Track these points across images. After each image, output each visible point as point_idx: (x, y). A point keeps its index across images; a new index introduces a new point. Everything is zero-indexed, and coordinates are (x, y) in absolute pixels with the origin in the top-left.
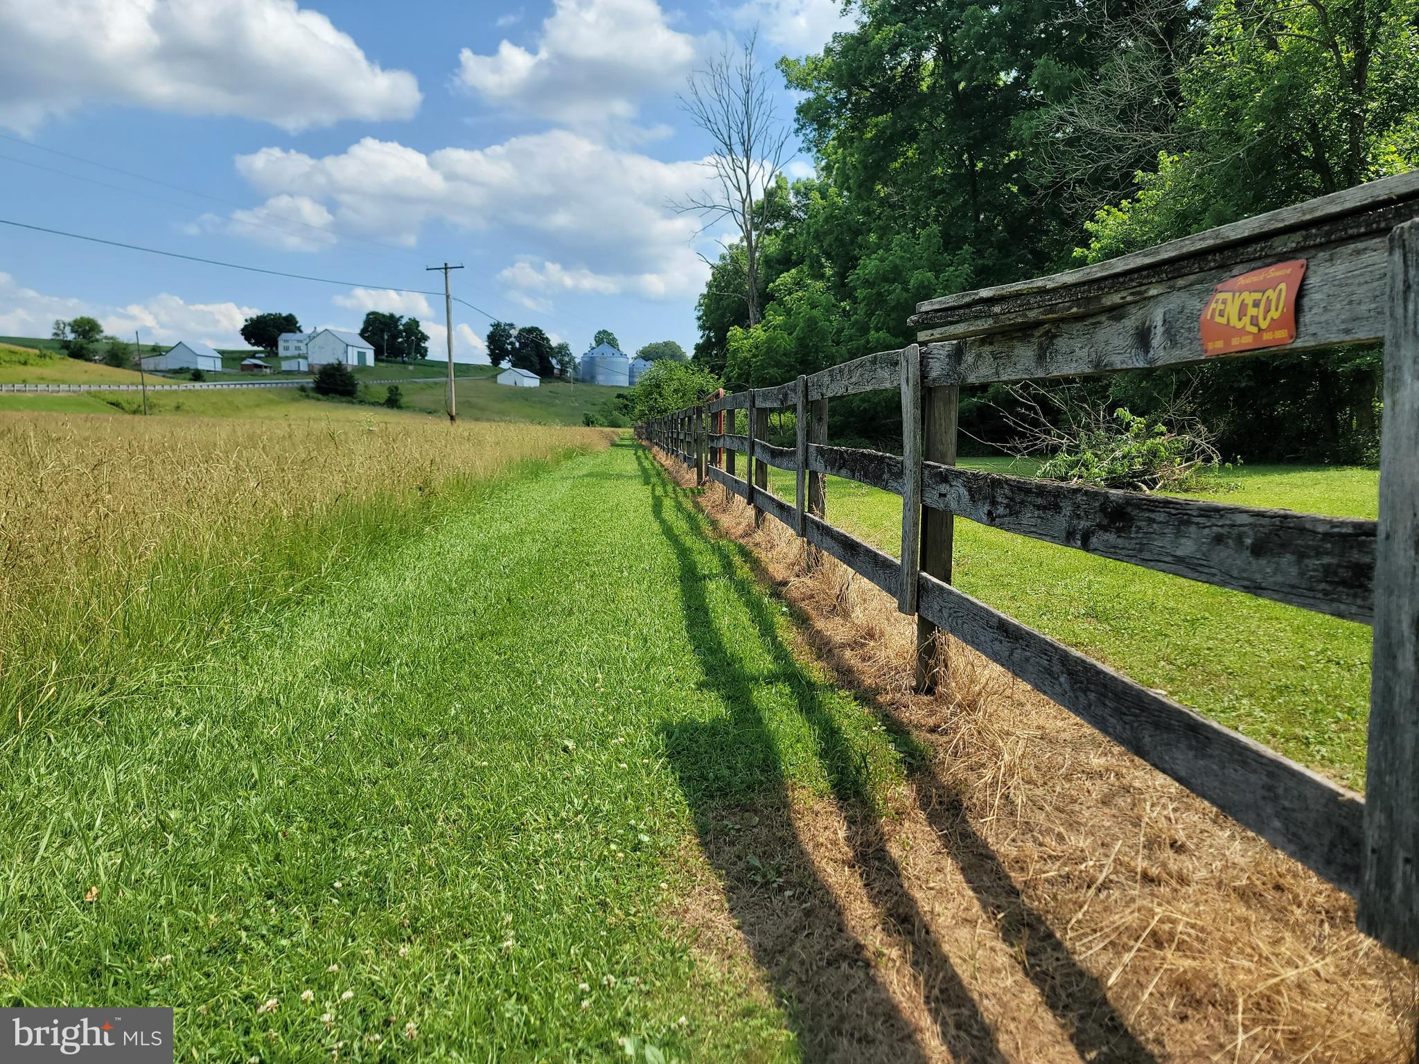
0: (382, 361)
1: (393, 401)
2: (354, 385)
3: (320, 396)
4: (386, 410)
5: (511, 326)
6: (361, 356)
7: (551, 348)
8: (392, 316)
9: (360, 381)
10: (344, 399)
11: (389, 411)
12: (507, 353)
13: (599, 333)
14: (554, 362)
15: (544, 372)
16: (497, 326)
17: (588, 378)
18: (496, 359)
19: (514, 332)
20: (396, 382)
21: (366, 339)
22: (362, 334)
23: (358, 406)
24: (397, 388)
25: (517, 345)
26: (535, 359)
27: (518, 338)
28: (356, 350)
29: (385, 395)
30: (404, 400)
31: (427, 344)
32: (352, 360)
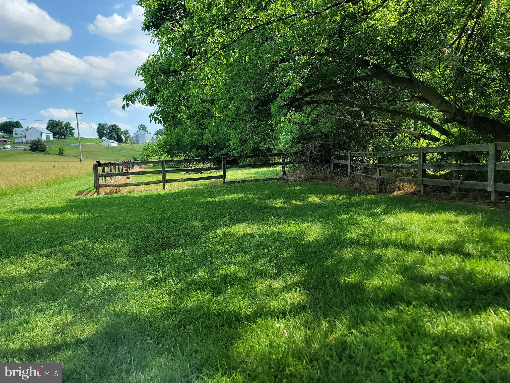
0: (56, 138)
1: (61, 153)
2: (45, 148)
3: (32, 152)
4: (58, 156)
5: (106, 124)
6: (48, 137)
7: (121, 132)
8: (59, 122)
9: (48, 146)
10: (42, 153)
11: (60, 157)
12: (105, 134)
13: (140, 125)
14: (123, 137)
15: (119, 140)
16: (100, 124)
17: (136, 142)
18: (101, 137)
19: (107, 127)
20: (62, 146)
21: (49, 130)
22: (48, 128)
23: (47, 155)
24: (62, 148)
25: (109, 131)
26: (116, 136)
27: (109, 128)
28: (45, 135)
29: (59, 151)
30: (65, 153)
31: (74, 131)
32: (44, 138)
